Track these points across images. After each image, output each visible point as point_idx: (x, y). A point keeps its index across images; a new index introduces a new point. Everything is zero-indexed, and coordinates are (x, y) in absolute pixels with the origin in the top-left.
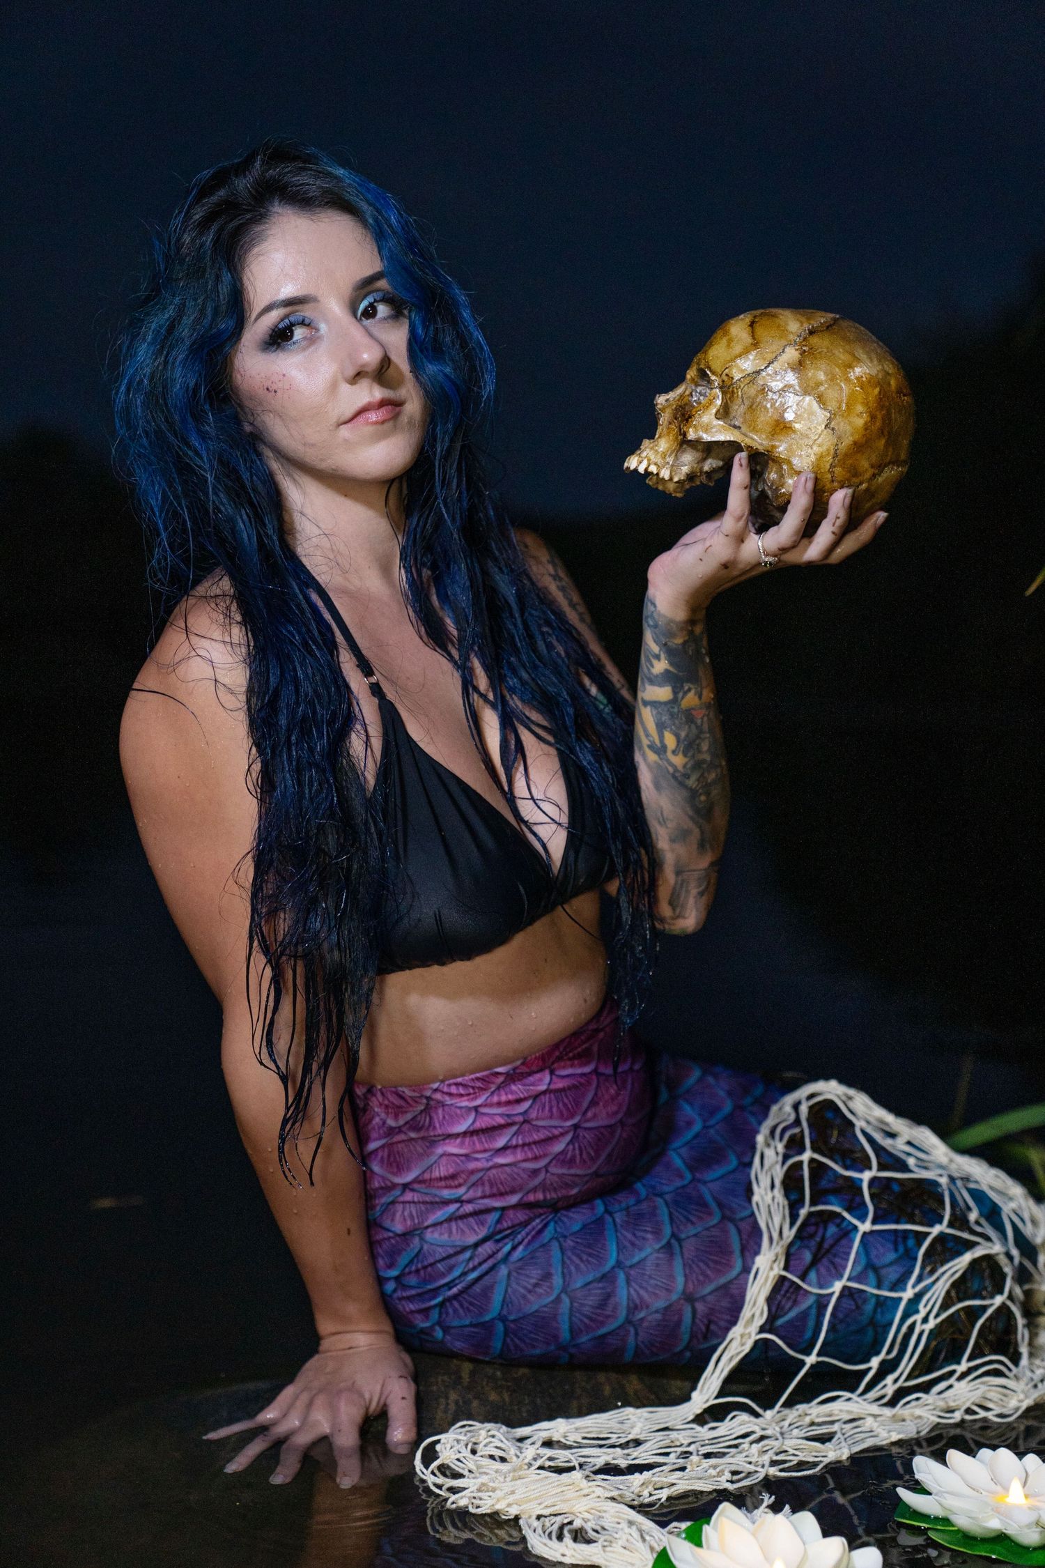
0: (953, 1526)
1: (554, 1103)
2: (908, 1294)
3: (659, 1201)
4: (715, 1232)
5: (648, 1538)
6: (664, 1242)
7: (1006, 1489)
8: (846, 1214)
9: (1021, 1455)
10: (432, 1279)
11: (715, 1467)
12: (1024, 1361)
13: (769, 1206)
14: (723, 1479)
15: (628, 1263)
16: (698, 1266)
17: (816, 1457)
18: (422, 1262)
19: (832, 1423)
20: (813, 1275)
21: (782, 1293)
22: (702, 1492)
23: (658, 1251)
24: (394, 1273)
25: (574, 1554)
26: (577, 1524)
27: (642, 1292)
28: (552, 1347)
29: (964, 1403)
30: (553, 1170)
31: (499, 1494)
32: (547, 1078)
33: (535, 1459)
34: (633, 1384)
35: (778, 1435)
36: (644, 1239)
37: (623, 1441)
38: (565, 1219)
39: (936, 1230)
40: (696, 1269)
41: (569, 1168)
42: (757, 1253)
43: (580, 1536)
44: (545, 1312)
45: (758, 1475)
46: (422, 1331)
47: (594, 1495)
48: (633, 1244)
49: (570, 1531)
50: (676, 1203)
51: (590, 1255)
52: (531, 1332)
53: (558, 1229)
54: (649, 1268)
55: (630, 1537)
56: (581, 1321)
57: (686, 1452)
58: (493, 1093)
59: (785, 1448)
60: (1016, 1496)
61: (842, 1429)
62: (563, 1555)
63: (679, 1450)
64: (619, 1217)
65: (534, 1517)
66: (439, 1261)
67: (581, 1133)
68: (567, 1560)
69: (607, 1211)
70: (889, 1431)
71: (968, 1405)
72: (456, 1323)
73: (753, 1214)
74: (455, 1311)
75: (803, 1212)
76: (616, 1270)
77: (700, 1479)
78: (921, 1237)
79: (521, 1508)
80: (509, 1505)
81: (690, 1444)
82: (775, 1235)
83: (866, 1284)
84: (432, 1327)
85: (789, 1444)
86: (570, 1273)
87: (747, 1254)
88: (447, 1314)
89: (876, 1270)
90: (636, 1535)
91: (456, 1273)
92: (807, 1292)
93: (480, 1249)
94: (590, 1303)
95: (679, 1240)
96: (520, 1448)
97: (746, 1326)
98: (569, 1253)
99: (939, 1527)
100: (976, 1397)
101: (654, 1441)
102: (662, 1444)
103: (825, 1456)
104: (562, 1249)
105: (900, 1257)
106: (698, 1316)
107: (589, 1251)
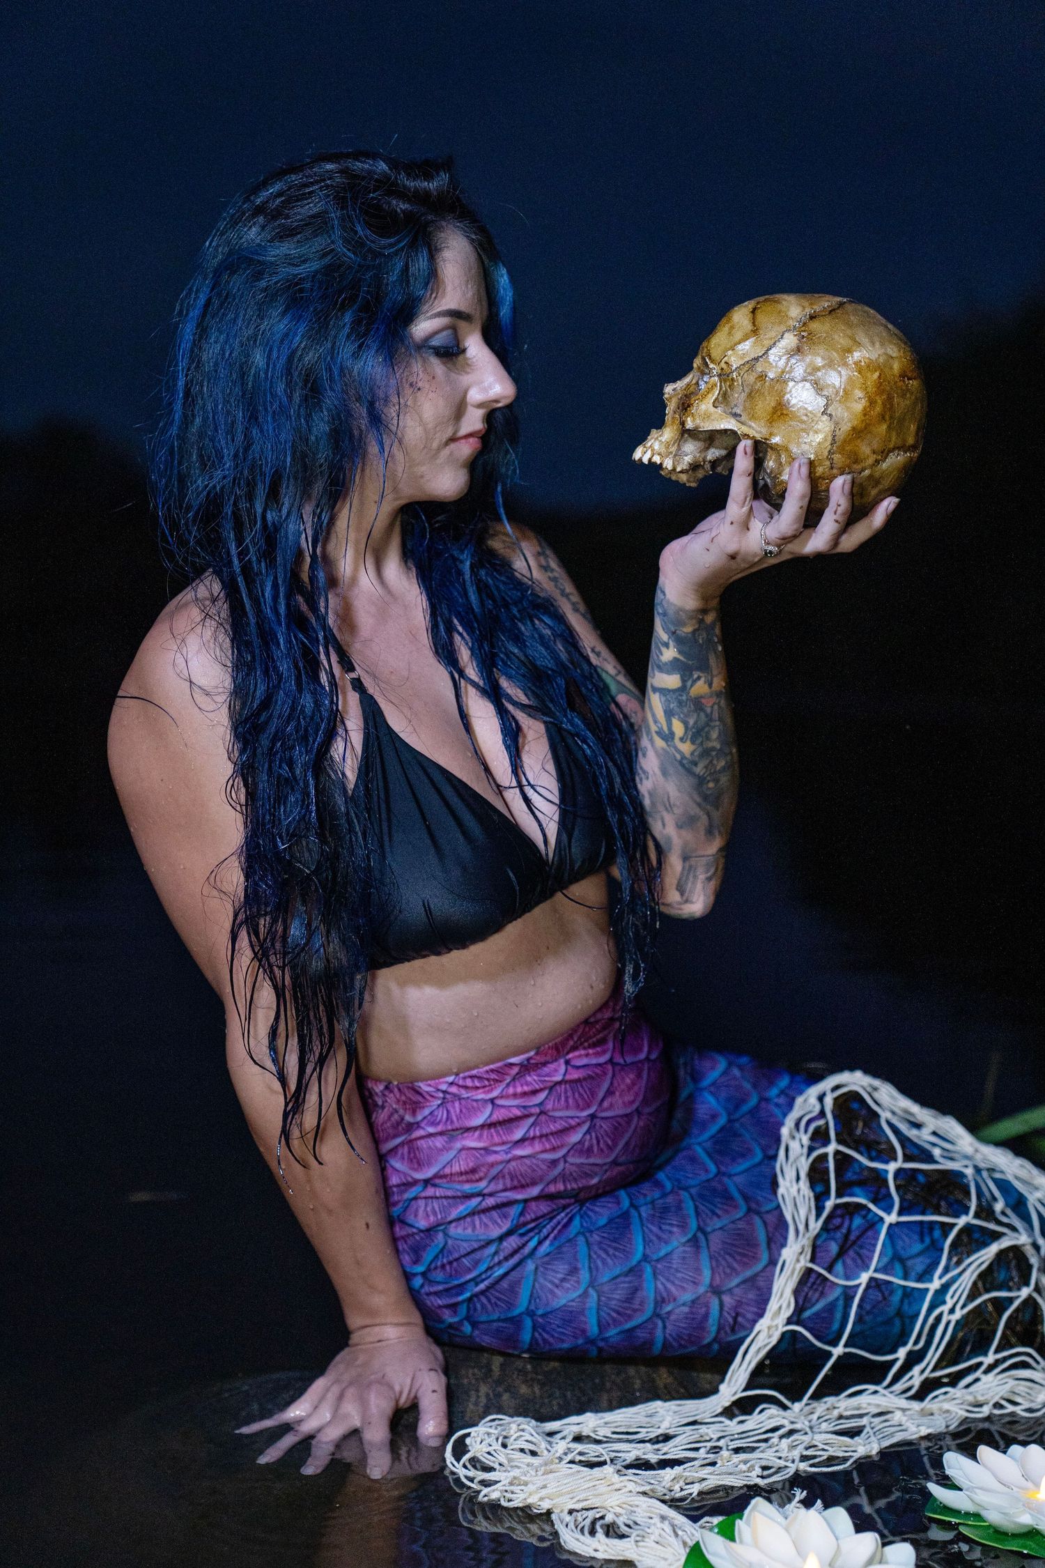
0: (983, 1521)
1: (570, 1094)
2: (935, 1285)
3: (684, 1195)
4: (741, 1225)
5: (680, 1533)
6: (690, 1236)
7: (1037, 1485)
8: (871, 1206)
10: (458, 1274)
11: (745, 1462)
13: (794, 1198)
14: (754, 1474)
15: (655, 1257)
16: (725, 1259)
17: (846, 1452)
18: (448, 1257)
19: (861, 1416)
20: (839, 1267)
21: (808, 1285)
22: (732, 1487)
23: (684, 1244)
24: (420, 1269)
25: (607, 1549)
26: (609, 1518)
27: (669, 1285)
28: (580, 1341)
29: (992, 1397)
30: (570, 1160)
31: (531, 1488)
32: (563, 1068)
33: (566, 1454)
34: (664, 1377)
35: (808, 1430)
36: (671, 1232)
37: (652, 1436)
38: (590, 1213)
39: (962, 1221)
40: (723, 1263)
41: (587, 1158)
42: (784, 1245)
43: (612, 1531)
44: (572, 1306)
45: (788, 1470)
46: (451, 1326)
47: (627, 1490)
48: (659, 1238)
49: (602, 1526)
50: (701, 1196)
51: (616, 1249)
52: (558, 1327)
53: (585, 1224)
54: (676, 1261)
55: (661, 1533)
56: (609, 1314)
57: (715, 1447)
58: (508, 1085)
59: (815, 1443)
61: (872, 1422)
62: (596, 1550)
63: (709, 1445)
64: (645, 1211)
65: (566, 1511)
66: (464, 1256)
67: (598, 1122)
68: (600, 1556)
69: (632, 1205)
70: (918, 1426)
71: (996, 1399)
72: (483, 1318)
73: (778, 1207)
74: (483, 1306)
75: (829, 1204)
76: (643, 1264)
77: (730, 1474)
78: (947, 1228)
79: (554, 1502)
80: (541, 1499)
81: (719, 1439)
82: (801, 1228)
84: (461, 1322)
85: (819, 1439)
86: (597, 1267)
87: (773, 1246)
88: (475, 1309)
89: (902, 1261)
90: (668, 1529)
91: (483, 1267)
93: (505, 1244)
94: (617, 1297)
95: (705, 1234)
96: (550, 1443)
97: (772, 1318)
98: (596, 1248)
99: (970, 1522)
100: (1003, 1391)
101: (684, 1436)
102: (692, 1439)
103: (854, 1451)
104: (588, 1244)
105: (927, 1249)
106: (726, 1309)
107: (614, 1244)
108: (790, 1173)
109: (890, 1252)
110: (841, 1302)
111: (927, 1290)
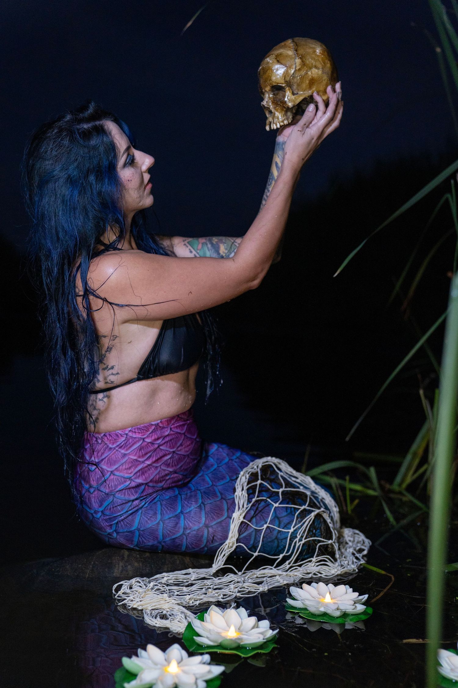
0: (308, 611)
3: (199, 492)
4: (218, 503)
5: (188, 618)
6: (199, 505)
10: (115, 512)
11: (217, 593)
13: (240, 496)
14: (220, 597)
15: (185, 512)
16: (211, 515)
17: (256, 589)
18: (113, 505)
19: (262, 577)
20: (254, 520)
22: (212, 602)
23: (196, 508)
24: (101, 509)
25: (160, 623)
26: (164, 613)
27: (189, 523)
28: (155, 543)
29: (313, 571)
32: (169, 431)
36: (192, 503)
38: (164, 494)
39: (303, 508)
40: (210, 516)
41: (167, 467)
43: (164, 617)
44: (153, 528)
45: (233, 596)
46: (109, 534)
47: (171, 602)
48: (187, 505)
49: (159, 615)
51: (171, 508)
52: (148, 535)
53: (161, 498)
54: (192, 514)
55: (181, 618)
56: (167, 532)
57: (209, 588)
60: (328, 599)
61: (266, 579)
62: (156, 624)
64: (183, 496)
65: (148, 610)
66: (119, 505)
67: (175, 455)
68: (157, 625)
69: (179, 493)
70: (284, 580)
72: (121, 531)
74: (122, 526)
75: (254, 499)
76: (180, 514)
77: (212, 597)
78: (296, 510)
79: (143, 607)
80: (138, 606)
82: (241, 507)
84: (112, 532)
85: (245, 585)
86: (164, 514)
87: (229, 511)
88: (118, 527)
89: (279, 518)
90: (183, 616)
91: (124, 511)
93: (134, 503)
94: (170, 525)
95: (204, 505)
98: (164, 506)
99: (302, 612)
103: (259, 589)
104: (161, 505)
105: (288, 514)
106: (210, 534)
107: (171, 506)
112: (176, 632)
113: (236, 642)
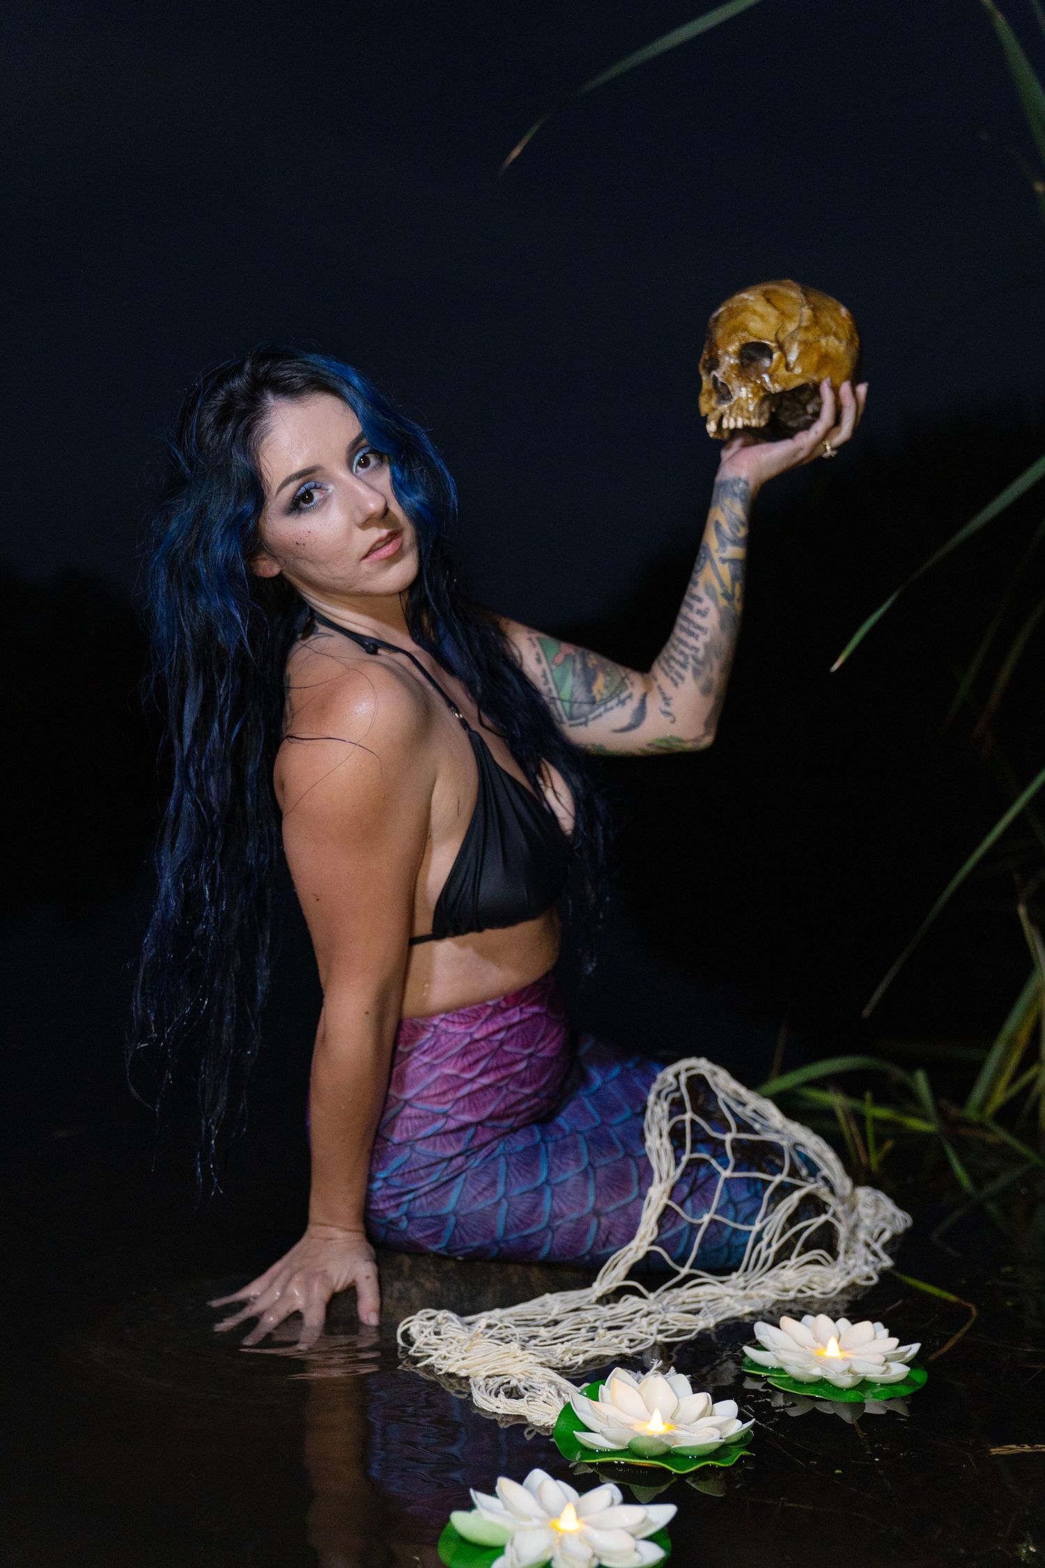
0: (786, 1374)
1: (520, 1035)
2: (757, 1227)
3: (580, 1137)
4: (620, 1165)
5: (563, 1395)
6: (582, 1168)
7: (825, 1346)
8: (714, 1162)
9: (835, 1320)
10: (413, 1181)
11: (617, 1337)
12: (841, 1257)
13: (658, 1151)
14: (624, 1346)
15: (554, 1182)
16: (606, 1189)
17: (691, 1325)
18: (409, 1167)
19: (699, 1302)
20: (688, 1204)
21: (667, 1216)
22: (607, 1356)
23: (578, 1174)
24: (383, 1175)
25: (506, 1406)
26: (511, 1383)
27: (562, 1205)
28: (489, 1241)
29: (796, 1285)
30: (511, 1088)
31: (452, 1361)
32: (518, 1014)
35: (661, 1310)
36: (568, 1165)
37: (545, 1321)
38: (512, 1141)
39: (778, 1179)
40: (604, 1191)
41: (521, 1087)
42: (650, 1184)
43: (513, 1393)
45: (649, 1341)
47: (528, 1361)
49: (503, 1390)
50: (592, 1139)
51: (526, 1171)
52: (474, 1227)
53: (506, 1148)
54: (569, 1187)
55: (550, 1395)
56: (513, 1221)
57: (593, 1327)
59: (667, 1320)
60: (832, 1350)
61: (707, 1305)
62: (498, 1408)
63: (588, 1325)
64: (551, 1147)
65: (481, 1377)
66: (421, 1168)
67: (534, 1060)
68: (500, 1411)
69: (542, 1140)
70: (742, 1305)
71: (799, 1286)
72: (418, 1215)
73: (646, 1155)
74: (421, 1205)
75: (685, 1159)
76: (545, 1186)
77: (605, 1346)
78: (766, 1184)
79: (470, 1371)
81: (596, 1321)
82: (664, 1176)
83: (726, 1217)
84: (400, 1217)
85: (669, 1317)
86: (511, 1184)
87: (642, 1184)
88: (414, 1207)
89: (735, 1204)
90: (553, 1390)
91: (432, 1179)
92: (682, 1218)
93: (453, 1162)
94: (523, 1209)
95: (594, 1168)
96: (470, 1330)
97: (641, 1240)
98: (512, 1168)
99: (775, 1375)
100: (804, 1280)
101: (569, 1320)
102: (576, 1321)
103: (697, 1325)
104: (507, 1164)
105: (752, 1197)
106: (602, 1228)
107: (527, 1168)
108: (655, 1132)
109: (726, 1196)
110: (687, 1232)
111: (750, 1232)
112: (541, 1424)
113: (662, 1444)
